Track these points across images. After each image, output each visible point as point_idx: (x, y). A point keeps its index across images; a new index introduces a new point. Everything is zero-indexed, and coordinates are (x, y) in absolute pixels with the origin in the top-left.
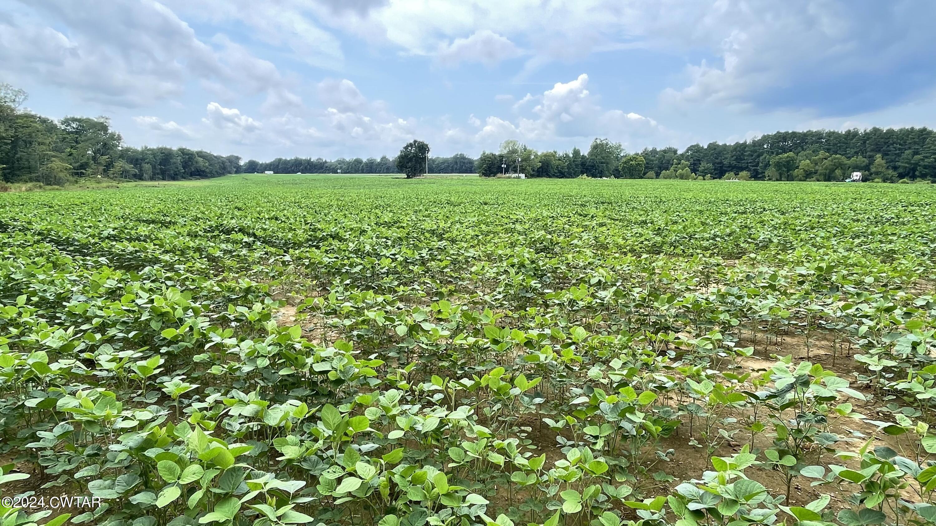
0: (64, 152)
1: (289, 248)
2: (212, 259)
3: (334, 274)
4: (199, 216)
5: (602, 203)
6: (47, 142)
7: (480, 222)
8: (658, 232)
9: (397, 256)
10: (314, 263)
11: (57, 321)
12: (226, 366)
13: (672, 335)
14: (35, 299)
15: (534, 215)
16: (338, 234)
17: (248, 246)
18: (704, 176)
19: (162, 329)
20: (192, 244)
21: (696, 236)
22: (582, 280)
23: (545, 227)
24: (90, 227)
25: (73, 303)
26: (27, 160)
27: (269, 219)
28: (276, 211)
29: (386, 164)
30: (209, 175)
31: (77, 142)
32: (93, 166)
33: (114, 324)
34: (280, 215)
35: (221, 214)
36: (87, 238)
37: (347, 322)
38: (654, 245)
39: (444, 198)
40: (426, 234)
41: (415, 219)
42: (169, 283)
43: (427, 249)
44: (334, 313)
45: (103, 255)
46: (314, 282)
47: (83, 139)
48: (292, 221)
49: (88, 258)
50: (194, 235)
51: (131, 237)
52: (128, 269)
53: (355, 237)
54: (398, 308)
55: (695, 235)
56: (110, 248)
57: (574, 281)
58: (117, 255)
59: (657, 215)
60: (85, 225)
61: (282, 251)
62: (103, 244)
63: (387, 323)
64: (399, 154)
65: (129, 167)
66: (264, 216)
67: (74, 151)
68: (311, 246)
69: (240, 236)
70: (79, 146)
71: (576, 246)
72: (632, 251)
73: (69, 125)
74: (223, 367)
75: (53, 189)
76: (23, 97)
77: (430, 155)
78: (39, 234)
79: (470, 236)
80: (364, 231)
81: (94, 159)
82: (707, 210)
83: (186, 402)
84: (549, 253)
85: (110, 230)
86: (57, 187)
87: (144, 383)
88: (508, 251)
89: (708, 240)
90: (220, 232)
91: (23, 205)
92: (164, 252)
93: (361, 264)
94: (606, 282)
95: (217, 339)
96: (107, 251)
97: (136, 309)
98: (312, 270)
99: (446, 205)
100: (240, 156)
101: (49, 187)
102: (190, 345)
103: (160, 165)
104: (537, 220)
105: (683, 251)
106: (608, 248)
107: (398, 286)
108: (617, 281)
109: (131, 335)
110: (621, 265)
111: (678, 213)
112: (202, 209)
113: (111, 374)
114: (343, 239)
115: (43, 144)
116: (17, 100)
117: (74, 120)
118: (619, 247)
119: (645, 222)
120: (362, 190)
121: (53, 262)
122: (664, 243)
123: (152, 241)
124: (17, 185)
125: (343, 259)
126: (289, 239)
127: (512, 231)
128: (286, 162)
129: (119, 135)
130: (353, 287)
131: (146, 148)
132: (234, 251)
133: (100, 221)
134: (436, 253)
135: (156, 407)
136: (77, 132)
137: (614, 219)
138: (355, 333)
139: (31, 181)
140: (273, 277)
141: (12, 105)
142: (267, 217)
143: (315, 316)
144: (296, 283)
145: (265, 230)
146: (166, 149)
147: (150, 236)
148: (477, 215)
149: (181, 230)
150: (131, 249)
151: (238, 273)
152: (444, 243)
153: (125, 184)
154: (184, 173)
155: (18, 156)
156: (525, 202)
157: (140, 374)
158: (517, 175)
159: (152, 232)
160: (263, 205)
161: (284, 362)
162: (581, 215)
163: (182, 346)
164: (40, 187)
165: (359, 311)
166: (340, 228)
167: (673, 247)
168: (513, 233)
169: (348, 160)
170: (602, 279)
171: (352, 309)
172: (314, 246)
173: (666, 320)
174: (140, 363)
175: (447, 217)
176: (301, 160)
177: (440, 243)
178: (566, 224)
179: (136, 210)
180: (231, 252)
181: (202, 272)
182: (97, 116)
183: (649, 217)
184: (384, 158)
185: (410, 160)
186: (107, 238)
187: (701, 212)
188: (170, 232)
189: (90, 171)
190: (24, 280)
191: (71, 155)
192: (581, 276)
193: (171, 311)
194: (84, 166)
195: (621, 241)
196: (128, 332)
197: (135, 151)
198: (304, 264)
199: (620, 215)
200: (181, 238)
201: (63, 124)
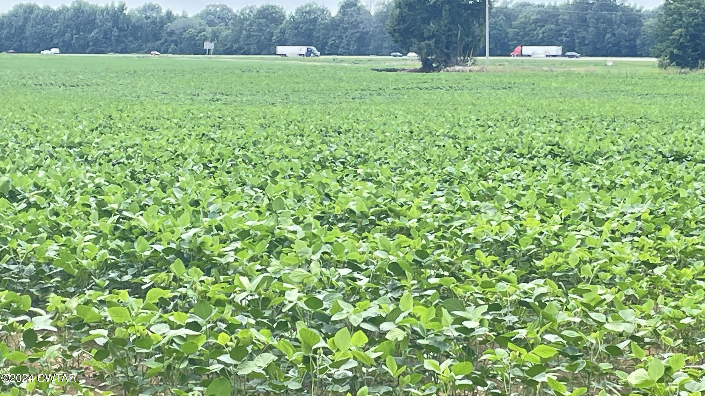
1: (46, 291)
7: (659, 220)
9: (384, 326)
10: (123, 342)
16: (200, 249)
29: (355, 25)
48: (61, 203)
53: (253, 259)
61: (27, 299)
80: (282, 241)
93: (270, 348)
98: (119, 362)
99: (549, 161)
114: (215, 265)
125: (213, 331)
126: (50, 262)
134: (511, 319)
148: (649, 195)
166: (209, 231)
169: (236, 10)
172: (125, 285)
175: (551, 200)
177: (525, 286)
185: (436, 11)
198: (92, 343)
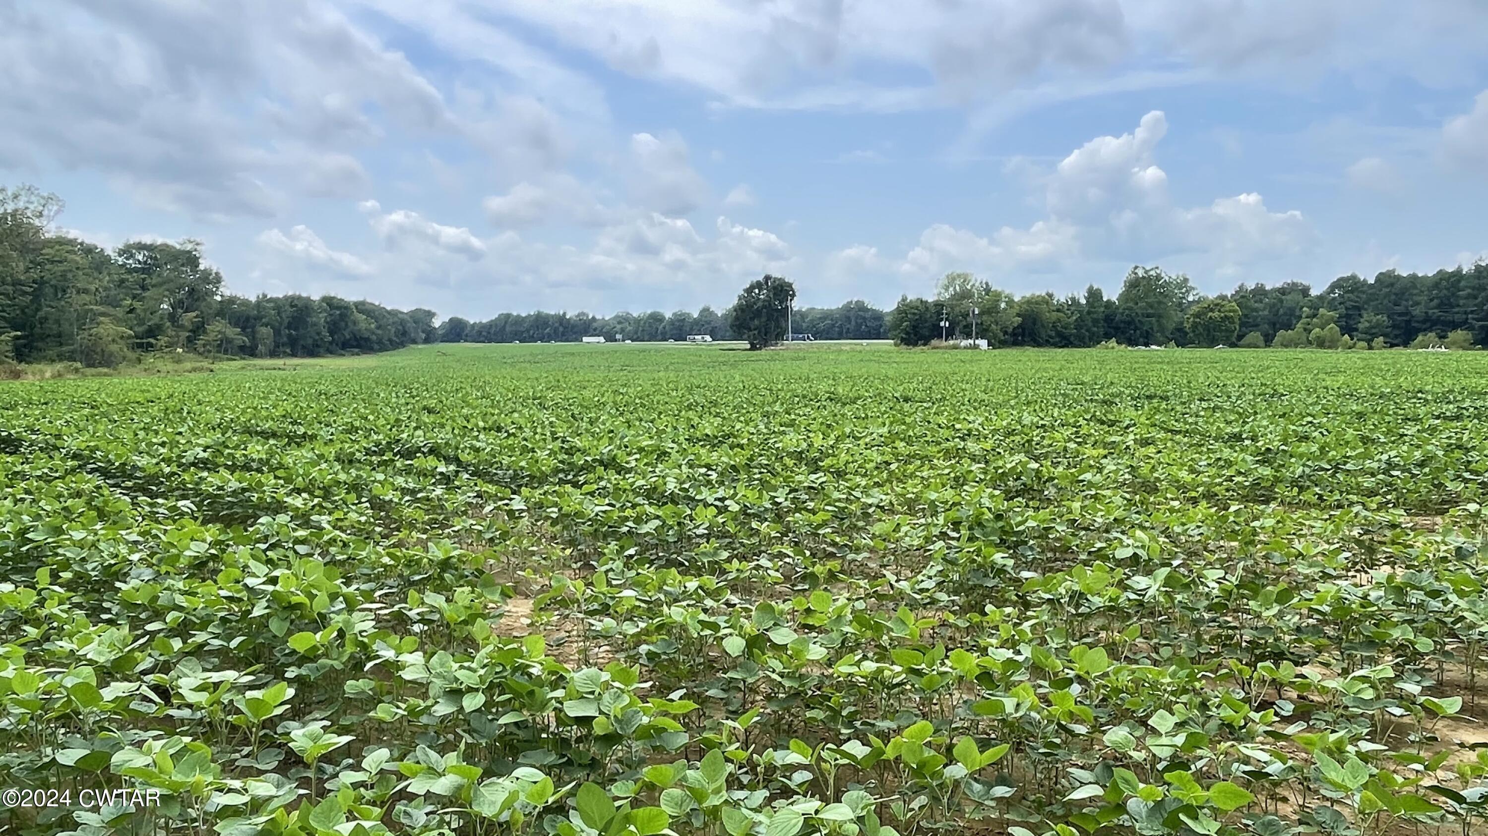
0: (120, 306)
1: (520, 486)
2: (377, 504)
3: (605, 536)
4: (357, 424)
5: (1150, 397)
6: (93, 288)
7: (893, 437)
8: (1266, 457)
9: (727, 503)
10: (567, 515)
11: (105, 616)
12: (403, 706)
13: (1287, 670)
14: (66, 575)
15: (1004, 423)
16: (614, 459)
17: (446, 480)
18: (1369, 341)
19: (290, 633)
20: (342, 477)
21: (1348, 467)
22: (1100, 555)
23: (1027, 447)
24: (163, 444)
25: (134, 583)
26: (57, 322)
27: (485, 429)
28: (499, 415)
29: (709, 323)
30: (376, 347)
31: (144, 288)
32: (170, 332)
33: (204, 625)
34: (505, 421)
35: (397, 420)
36: (157, 464)
37: (630, 629)
38: (1256, 485)
39: (823, 388)
40: (787, 460)
41: (765, 431)
42: (302, 549)
43: (787, 490)
44: (604, 610)
45: (184, 497)
46: (568, 552)
47: (154, 282)
48: (528, 433)
49: (160, 501)
50: (348, 461)
51: (234, 464)
52: (228, 522)
53: (646, 464)
54: (728, 604)
55: (1345, 463)
56: (197, 484)
57: (1083, 557)
58: (210, 496)
59: (1265, 423)
60: (154, 440)
61: (508, 491)
62: (187, 477)
63: (708, 632)
64: (735, 301)
65: (232, 332)
66: (477, 425)
67: (137, 304)
68: (561, 482)
69: (431, 462)
70: (147, 294)
71: (1091, 485)
72: (1209, 496)
73: (132, 256)
74: (398, 707)
75: (99, 375)
76: (55, 208)
77: (797, 305)
78: (75, 457)
79: (872, 465)
80: (665, 453)
81: (173, 318)
82: (1375, 412)
83: (330, 769)
84: (1033, 499)
85: (199, 450)
86: (106, 370)
87: (256, 734)
88: (949, 494)
89: (1373, 475)
90: (395, 455)
91: (46, 404)
92: (293, 490)
93: (658, 517)
94: (1150, 560)
95: (389, 654)
96: (191, 489)
97: (244, 595)
98: (565, 528)
99: (827, 403)
100: (433, 310)
101: (93, 371)
102: (338, 665)
103: (289, 327)
104: (1010, 433)
105: (1320, 497)
106: (1157, 490)
107: (729, 560)
108: (1175, 556)
109: (234, 644)
110: (1183, 524)
111: (1310, 419)
112: (362, 410)
113: (199, 715)
114: (623, 468)
115: (86, 291)
116: (45, 213)
117: (141, 247)
118: (1182, 487)
119: (1238, 437)
120: (661, 374)
121: (97, 509)
122: (1277, 480)
123: (272, 470)
124: (37, 367)
125: (623, 508)
126: (522, 468)
127: (958, 454)
128: (519, 320)
129: (217, 274)
130: (640, 563)
131: (265, 296)
132: (420, 491)
133: (180, 433)
134: (804, 497)
135: (275, 776)
136: (146, 269)
137: (1171, 431)
138: (644, 648)
139: (61, 360)
140: (491, 540)
141: (37, 222)
142: (481, 424)
143: (567, 616)
144: (533, 554)
145: (477, 450)
146: (300, 298)
147: (268, 460)
148: (887, 423)
149: (325, 450)
150: (234, 485)
151: (425, 532)
152: (819, 478)
153: (225, 365)
154: (331, 343)
155: (40, 314)
156: (986, 397)
157: (249, 714)
158: (972, 342)
159: (271, 454)
160: (475, 404)
161: (510, 700)
162: (1103, 423)
163: (324, 666)
164: (77, 370)
165: (652, 608)
166: (619, 448)
167: (1296, 489)
168: (961, 458)
169: (635, 315)
170: (1140, 552)
171: (638, 603)
172: (568, 482)
173: (1277, 639)
174: (249, 694)
175: (829, 426)
176: (548, 315)
177: (813, 478)
178: (1070, 440)
179: (244, 412)
180: (413, 492)
181: (360, 530)
182: (181, 241)
183: (1247, 427)
184: (706, 311)
185: (758, 314)
186: (193, 464)
187: (1360, 415)
188: (305, 453)
189: (163, 340)
190: (49, 540)
191: (131, 311)
192: (1099, 545)
193: (307, 601)
194: (153, 332)
195: (1184, 475)
196: (230, 638)
197: (246, 303)
198: (548, 518)
199: (1186, 423)
200: (324, 466)
201: (120, 256)
